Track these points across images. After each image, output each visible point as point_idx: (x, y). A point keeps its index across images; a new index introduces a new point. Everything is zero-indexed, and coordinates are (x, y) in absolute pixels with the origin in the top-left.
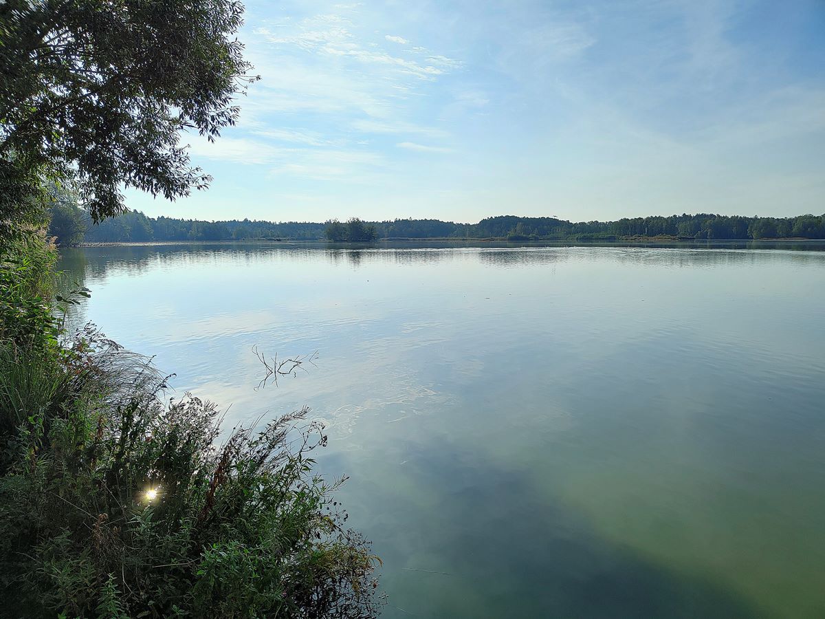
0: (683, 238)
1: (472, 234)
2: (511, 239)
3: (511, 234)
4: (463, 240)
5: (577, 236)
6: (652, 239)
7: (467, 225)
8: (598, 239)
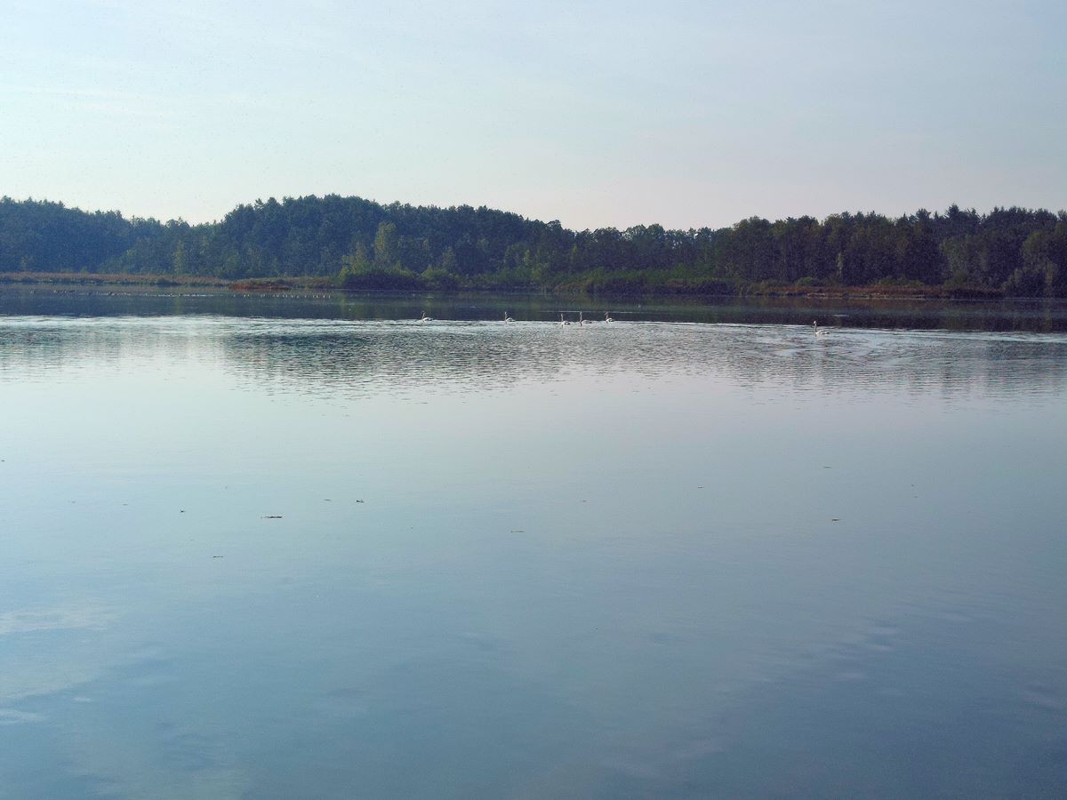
0: (967, 294)
1: (197, 263)
2: (355, 285)
3: (355, 263)
4: (163, 284)
5: (589, 278)
6: (860, 295)
7: (179, 229)
8: (663, 292)
